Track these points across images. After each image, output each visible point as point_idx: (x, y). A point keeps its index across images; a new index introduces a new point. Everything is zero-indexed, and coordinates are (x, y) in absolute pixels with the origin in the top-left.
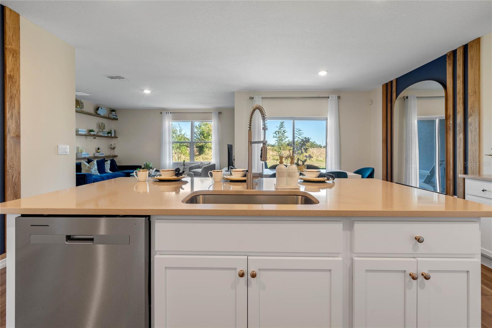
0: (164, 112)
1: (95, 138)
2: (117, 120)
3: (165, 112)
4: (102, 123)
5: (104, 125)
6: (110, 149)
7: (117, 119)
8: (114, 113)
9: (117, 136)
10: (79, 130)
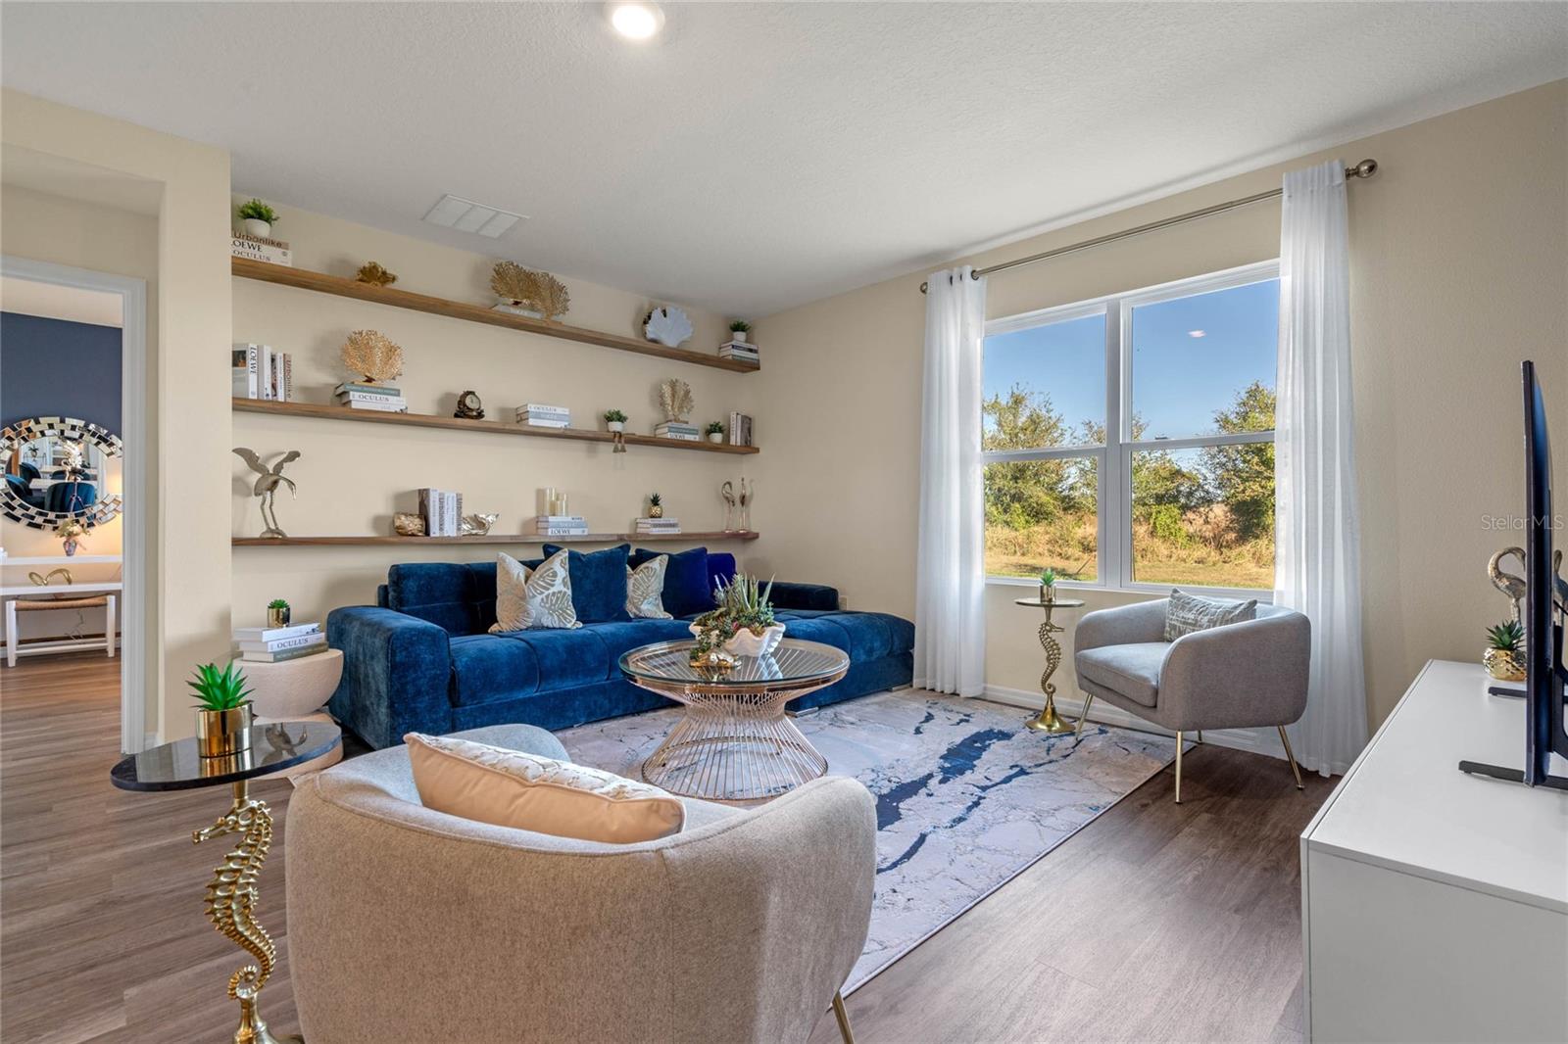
0: (937, 280)
1: (624, 450)
2: (758, 369)
3: (944, 274)
4: (673, 385)
5: (687, 392)
6: (725, 501)
7: (755, 366)
8: (740, 336)
9: (756, 446)
10: (532, 408)
